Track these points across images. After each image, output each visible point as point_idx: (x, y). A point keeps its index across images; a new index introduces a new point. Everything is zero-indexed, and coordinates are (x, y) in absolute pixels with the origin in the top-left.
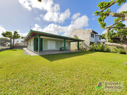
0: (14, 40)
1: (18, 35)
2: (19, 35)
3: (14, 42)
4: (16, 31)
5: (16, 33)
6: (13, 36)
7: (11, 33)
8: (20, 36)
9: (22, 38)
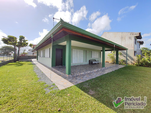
0: (19, 49)
1: (24, 41)
2: (26, 42)
3: (20, 51)
4: (22, 36)
5: (22, 38)
6: (19, 42)
7: (16, 38)
8: (27, 44)
9: (31, 45)
